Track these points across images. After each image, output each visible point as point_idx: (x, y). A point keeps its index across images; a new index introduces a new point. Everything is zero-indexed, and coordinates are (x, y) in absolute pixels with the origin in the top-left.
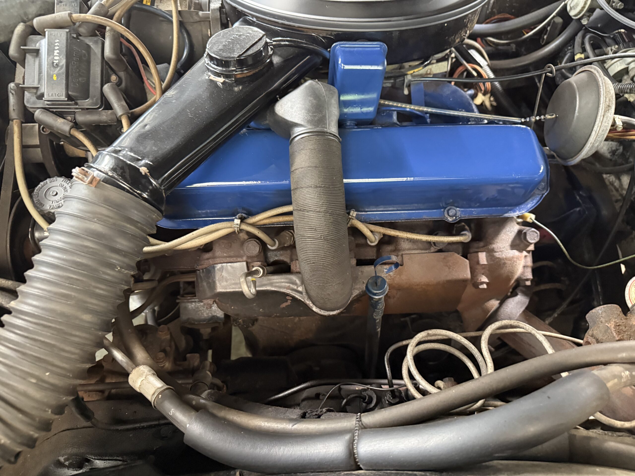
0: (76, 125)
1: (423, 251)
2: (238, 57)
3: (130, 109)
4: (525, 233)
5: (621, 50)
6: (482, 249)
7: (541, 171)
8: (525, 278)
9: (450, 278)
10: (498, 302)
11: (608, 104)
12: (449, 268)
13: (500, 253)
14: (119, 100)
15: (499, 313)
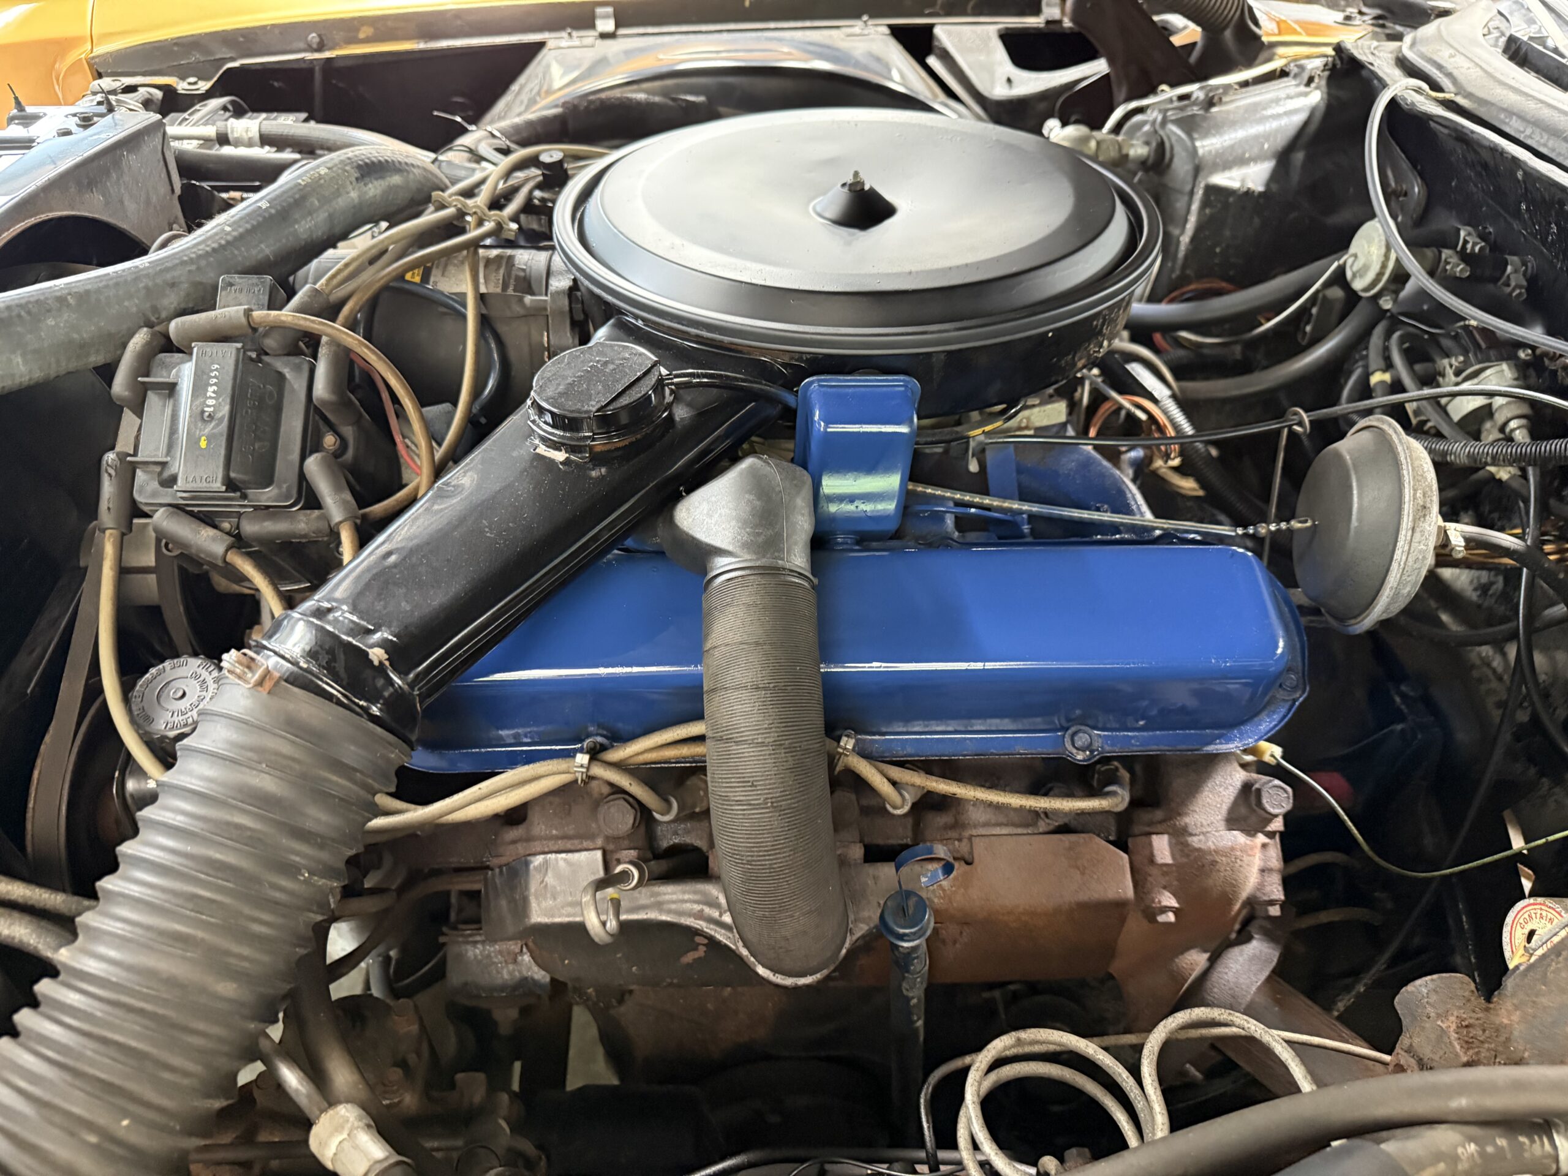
0: (239, 542)
1: (1020, 831)
2: (598, 411)
3: (361, 507)
4: (1259, 791)
5: (1472, 365)
6: (1159, 828)
7: (1279, 651)
8: (1266, 898)
9: (1083, 897)
10: (1206, 956)
11: (1422, 503)
12: (1083, 874)
13: (1202, 837)
14: (337, 489)
15: (1208, 984)
